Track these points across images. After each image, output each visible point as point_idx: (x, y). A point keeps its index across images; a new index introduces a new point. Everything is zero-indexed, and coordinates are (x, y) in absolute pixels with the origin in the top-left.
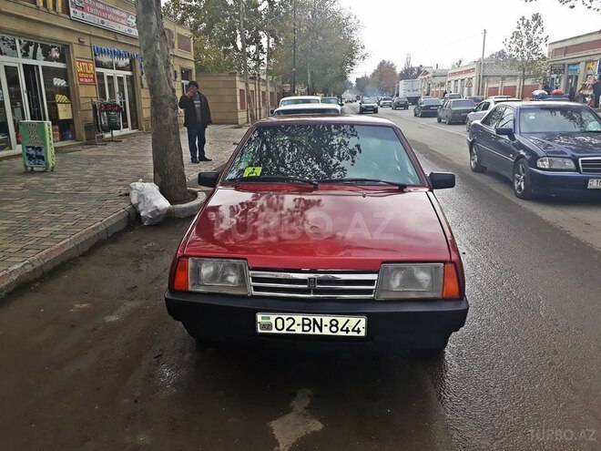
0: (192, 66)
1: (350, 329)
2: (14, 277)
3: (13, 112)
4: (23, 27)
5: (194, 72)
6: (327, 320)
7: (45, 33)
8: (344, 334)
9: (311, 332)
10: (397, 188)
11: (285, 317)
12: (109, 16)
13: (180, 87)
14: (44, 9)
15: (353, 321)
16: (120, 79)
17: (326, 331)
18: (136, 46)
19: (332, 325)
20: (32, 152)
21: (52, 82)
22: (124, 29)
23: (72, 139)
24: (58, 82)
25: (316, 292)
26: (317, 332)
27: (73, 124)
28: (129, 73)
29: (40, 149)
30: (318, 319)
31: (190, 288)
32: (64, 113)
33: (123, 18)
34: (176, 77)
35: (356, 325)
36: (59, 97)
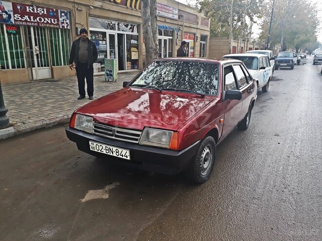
0: (208, 34)
1: (124, 155)
2: (58, 120)
3: (110, 55)
4: (119, 16)
5: (209, 37)
6: (114, 149)
7: (129, 19)
8: (121, 157)
9: (109, 154)
10: (200, 96)
11: (99, 145)
12: (163, 10)
13: (199, 45)
14: (135, 9)
15: (124, 151)
16: (165, 41)
17: (115, 155)
18: (175, 24)
19: (117, 152)
20: (108, 72)
21: (130, 42)
22: (170, 16)
23: (137, 68)
24: (133, 41)
25: (116, 136)
26: (111, 154)
27: (138, 61)
28: (171, 38)
29: (111, 71)
30: (111, 148)
31: (75, 127)
32: (134, 56)
33: (171, 10)
34: (197, 40)
35: (125, 154)
36: (133, 49)
